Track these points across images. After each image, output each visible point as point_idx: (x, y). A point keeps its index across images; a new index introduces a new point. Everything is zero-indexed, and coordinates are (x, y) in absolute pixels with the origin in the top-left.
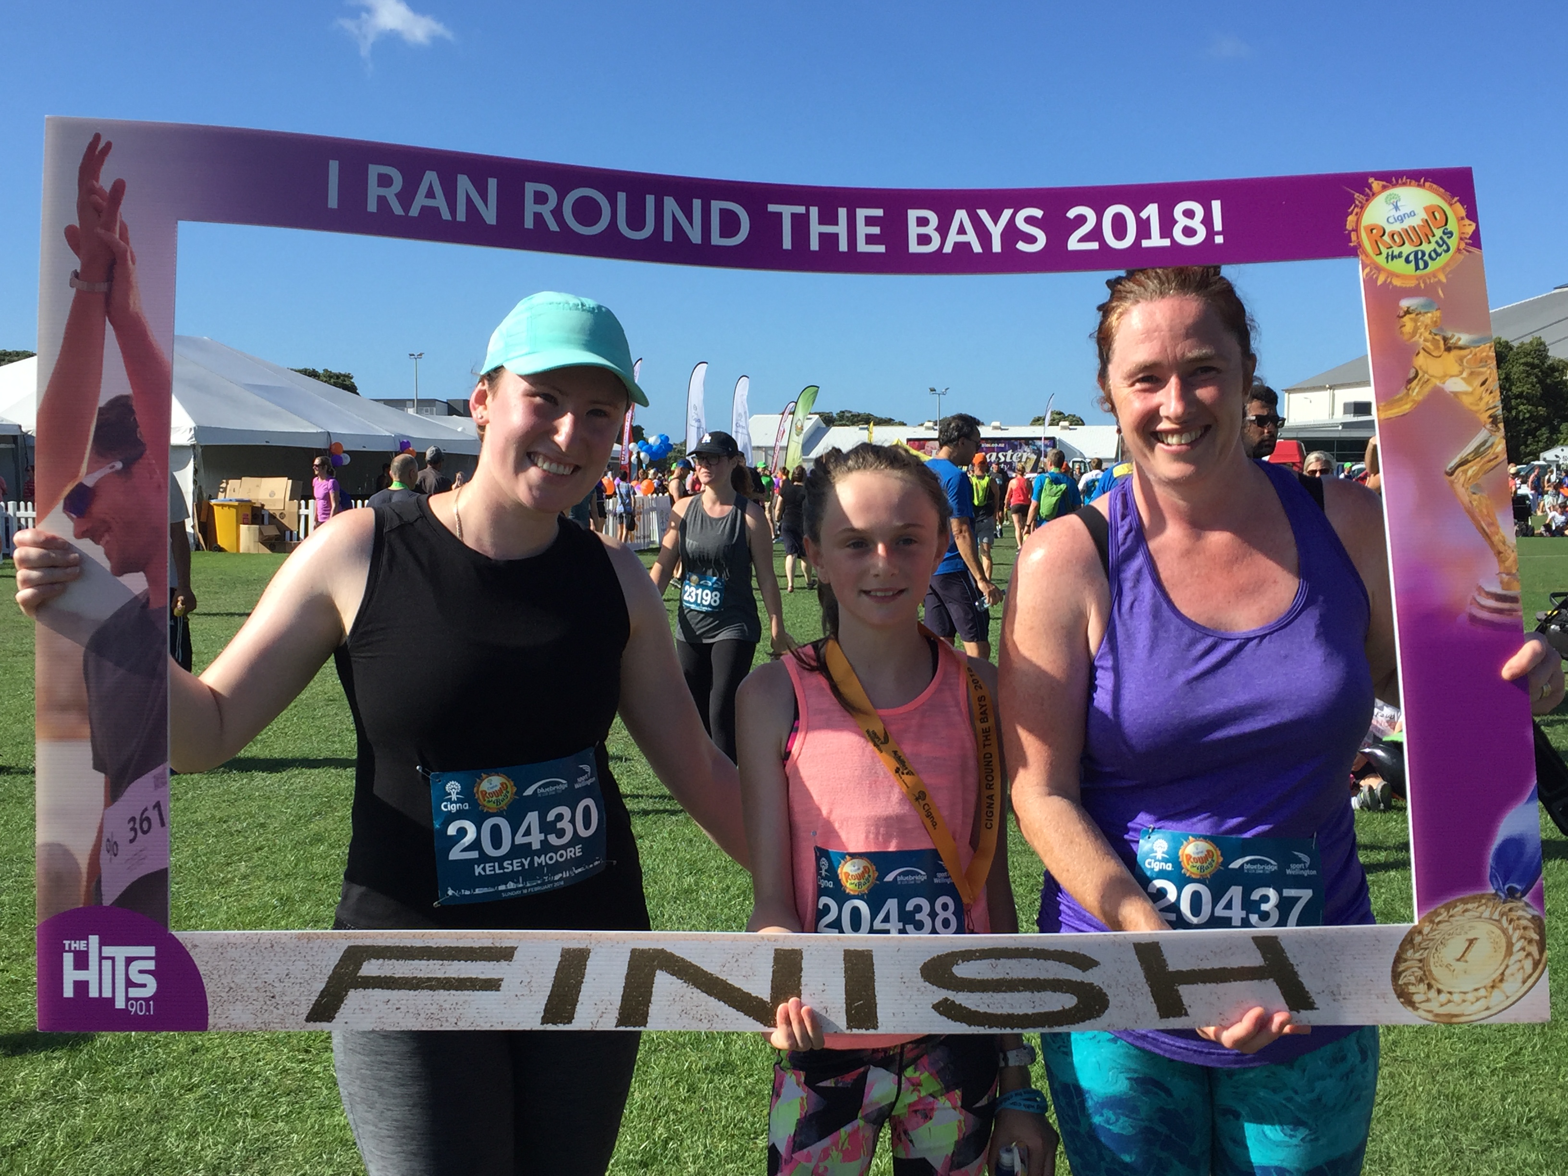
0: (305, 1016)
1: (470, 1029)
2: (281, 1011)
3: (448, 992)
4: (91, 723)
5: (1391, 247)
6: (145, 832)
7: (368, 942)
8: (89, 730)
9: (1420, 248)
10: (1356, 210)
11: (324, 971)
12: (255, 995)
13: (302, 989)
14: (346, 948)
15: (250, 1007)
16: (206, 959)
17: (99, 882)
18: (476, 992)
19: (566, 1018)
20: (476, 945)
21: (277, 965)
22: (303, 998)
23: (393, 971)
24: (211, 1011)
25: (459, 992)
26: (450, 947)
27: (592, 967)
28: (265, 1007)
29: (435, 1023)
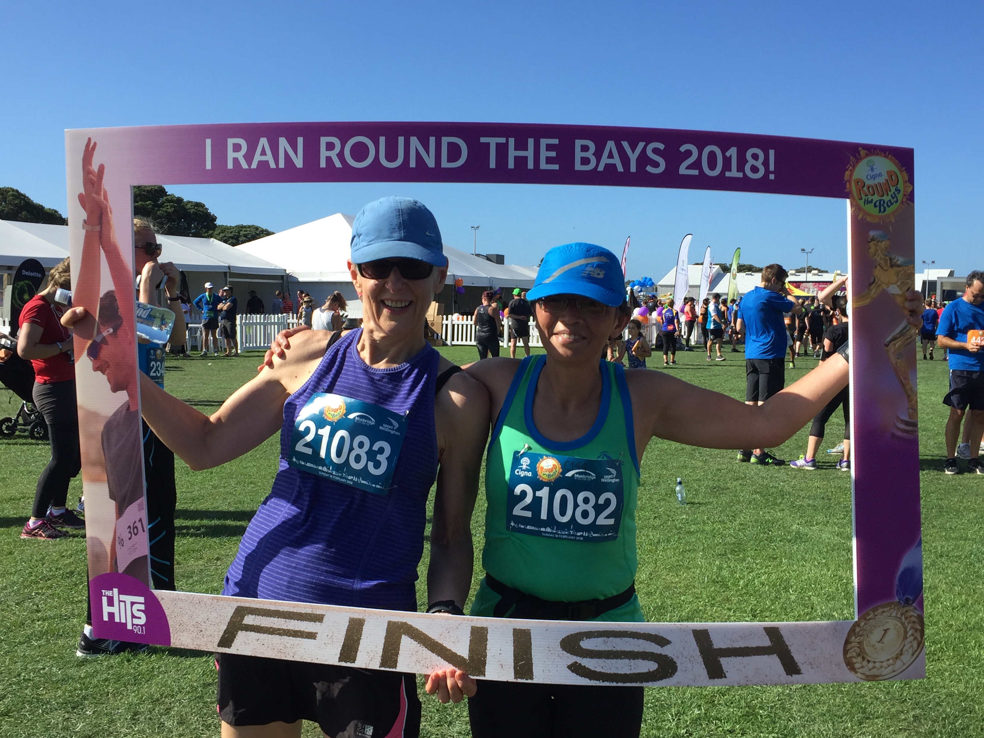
0: (217, 643)
1: (300, 660)
2: (205, 639)
3: (289, 638)
4: (107, 471)
5: (867, 195)
6: (136, 535)
7: (247, 605)
8: (106, 477)
9: (883, 198)
10: (851, 168)
11: (225, 619)
12: (192, 629)
13: (215, 628)
14: (236, 607)
15: (190, 635)
16: (168, 606)
17: (116, 560)
18: (303, 639)
19: (352, 659)
20: (303, 611)
21: (202, 613)
22: (216, 633)
23: (260, 623)
24: (172, 635)
25: (295, 638)
26: (290, 612)
27: (366, 629)
28: (197, 636)
29: (283, 655)
